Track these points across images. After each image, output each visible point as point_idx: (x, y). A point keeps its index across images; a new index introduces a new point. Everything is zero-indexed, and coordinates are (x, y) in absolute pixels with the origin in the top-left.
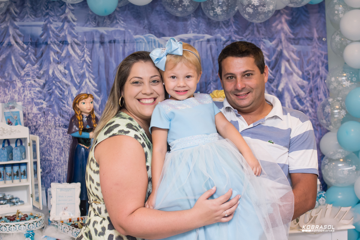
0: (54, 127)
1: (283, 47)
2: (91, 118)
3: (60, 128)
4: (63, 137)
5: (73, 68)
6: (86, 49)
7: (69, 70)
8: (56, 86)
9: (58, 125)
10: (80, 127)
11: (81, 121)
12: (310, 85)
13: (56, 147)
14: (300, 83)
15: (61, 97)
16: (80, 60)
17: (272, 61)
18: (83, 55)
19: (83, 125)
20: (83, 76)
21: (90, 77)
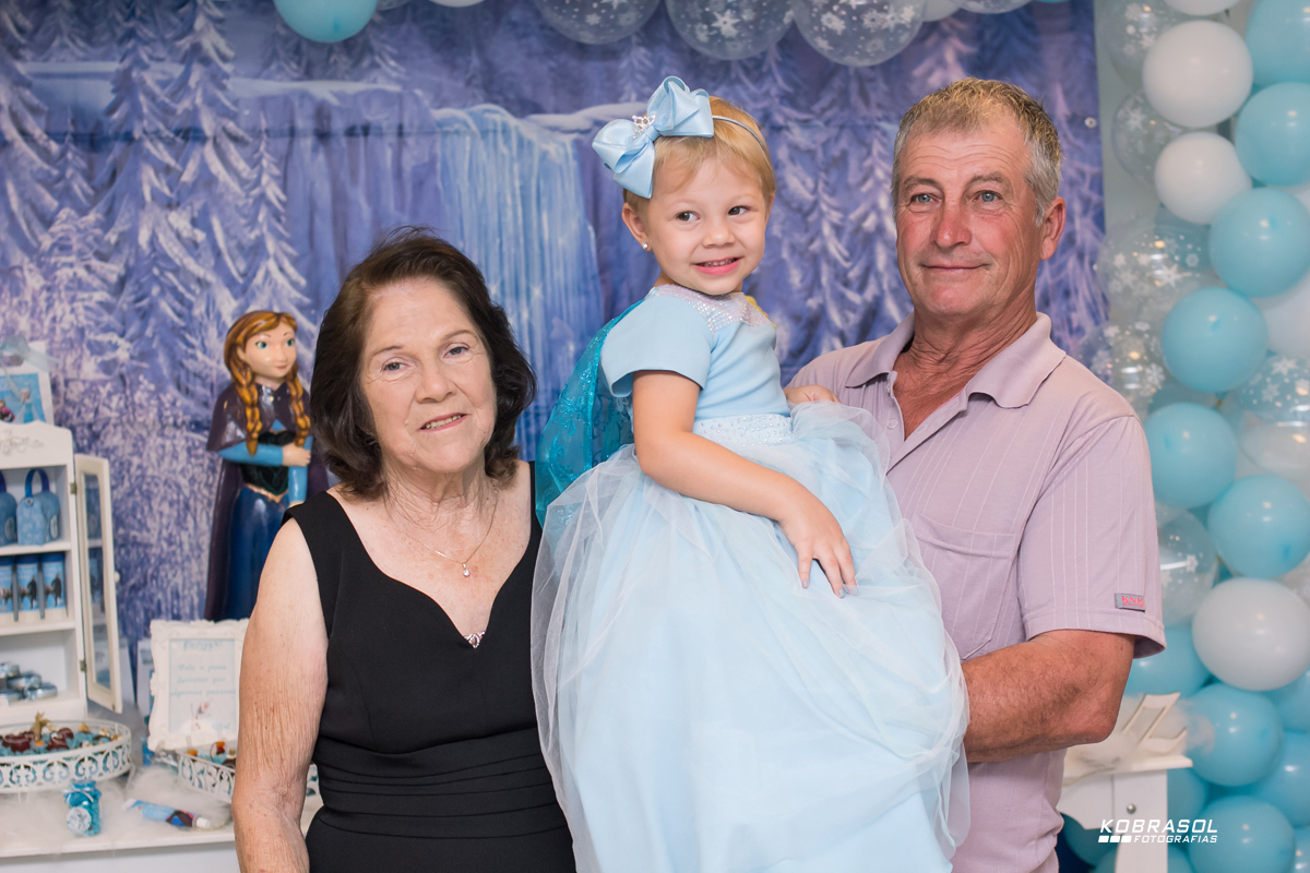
0: (158, 426)
2: (289, 396)
3: (178, 433)
4: (189, 462)
5: (222, 224)
6: (267, 155)
7: (209, 230)
8: (162, 285)
9: (171, 420)
10: (250, 426)
11: (252, 406)
13: (164, 499)
15: (182, 323)
16: (247, 196)
18: (255, 176)
19: (261, 419)
20: (255, 252)
21: (280, 255)
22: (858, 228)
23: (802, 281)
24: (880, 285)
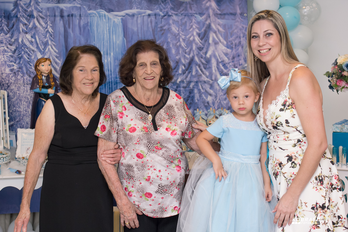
0: (23, 84)
1: (211, 21)
3: (28, 86)
4: (30, 93)
5: (38, 37)
6: (49, 21)
7: (35, 39)
8: (24, 51)
9: (26, 83)
10: (40, 84)
11: (41, 79)
12: (233, 53)
13: (24, 101)
14: (224, 51)
15: (29, 60)
16: (44, 31)
17: (202, 33)
18: (46, 26)
19: (43, 82)
20: (46, 44)
21: (52, 45)
22: (189, 40)
23: (175, 52)
24: (194, 53)
